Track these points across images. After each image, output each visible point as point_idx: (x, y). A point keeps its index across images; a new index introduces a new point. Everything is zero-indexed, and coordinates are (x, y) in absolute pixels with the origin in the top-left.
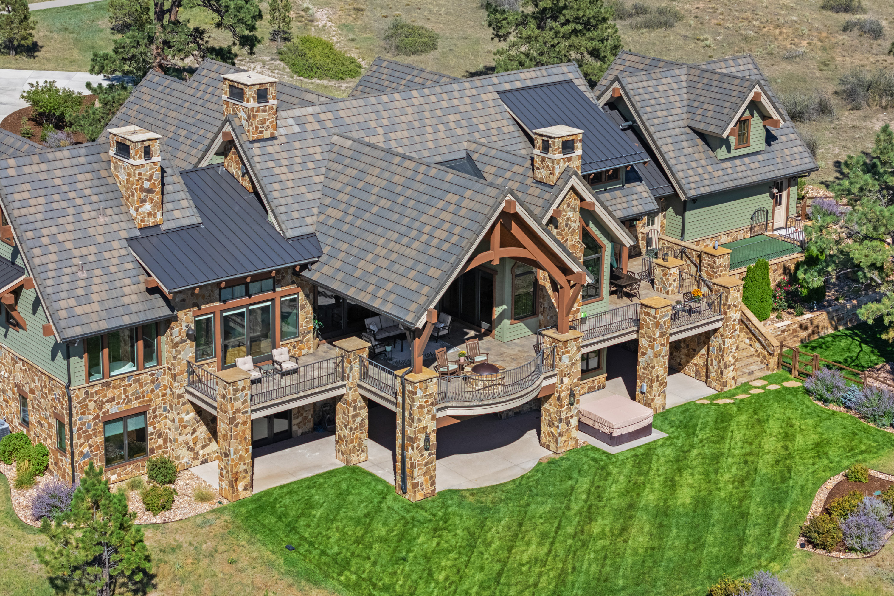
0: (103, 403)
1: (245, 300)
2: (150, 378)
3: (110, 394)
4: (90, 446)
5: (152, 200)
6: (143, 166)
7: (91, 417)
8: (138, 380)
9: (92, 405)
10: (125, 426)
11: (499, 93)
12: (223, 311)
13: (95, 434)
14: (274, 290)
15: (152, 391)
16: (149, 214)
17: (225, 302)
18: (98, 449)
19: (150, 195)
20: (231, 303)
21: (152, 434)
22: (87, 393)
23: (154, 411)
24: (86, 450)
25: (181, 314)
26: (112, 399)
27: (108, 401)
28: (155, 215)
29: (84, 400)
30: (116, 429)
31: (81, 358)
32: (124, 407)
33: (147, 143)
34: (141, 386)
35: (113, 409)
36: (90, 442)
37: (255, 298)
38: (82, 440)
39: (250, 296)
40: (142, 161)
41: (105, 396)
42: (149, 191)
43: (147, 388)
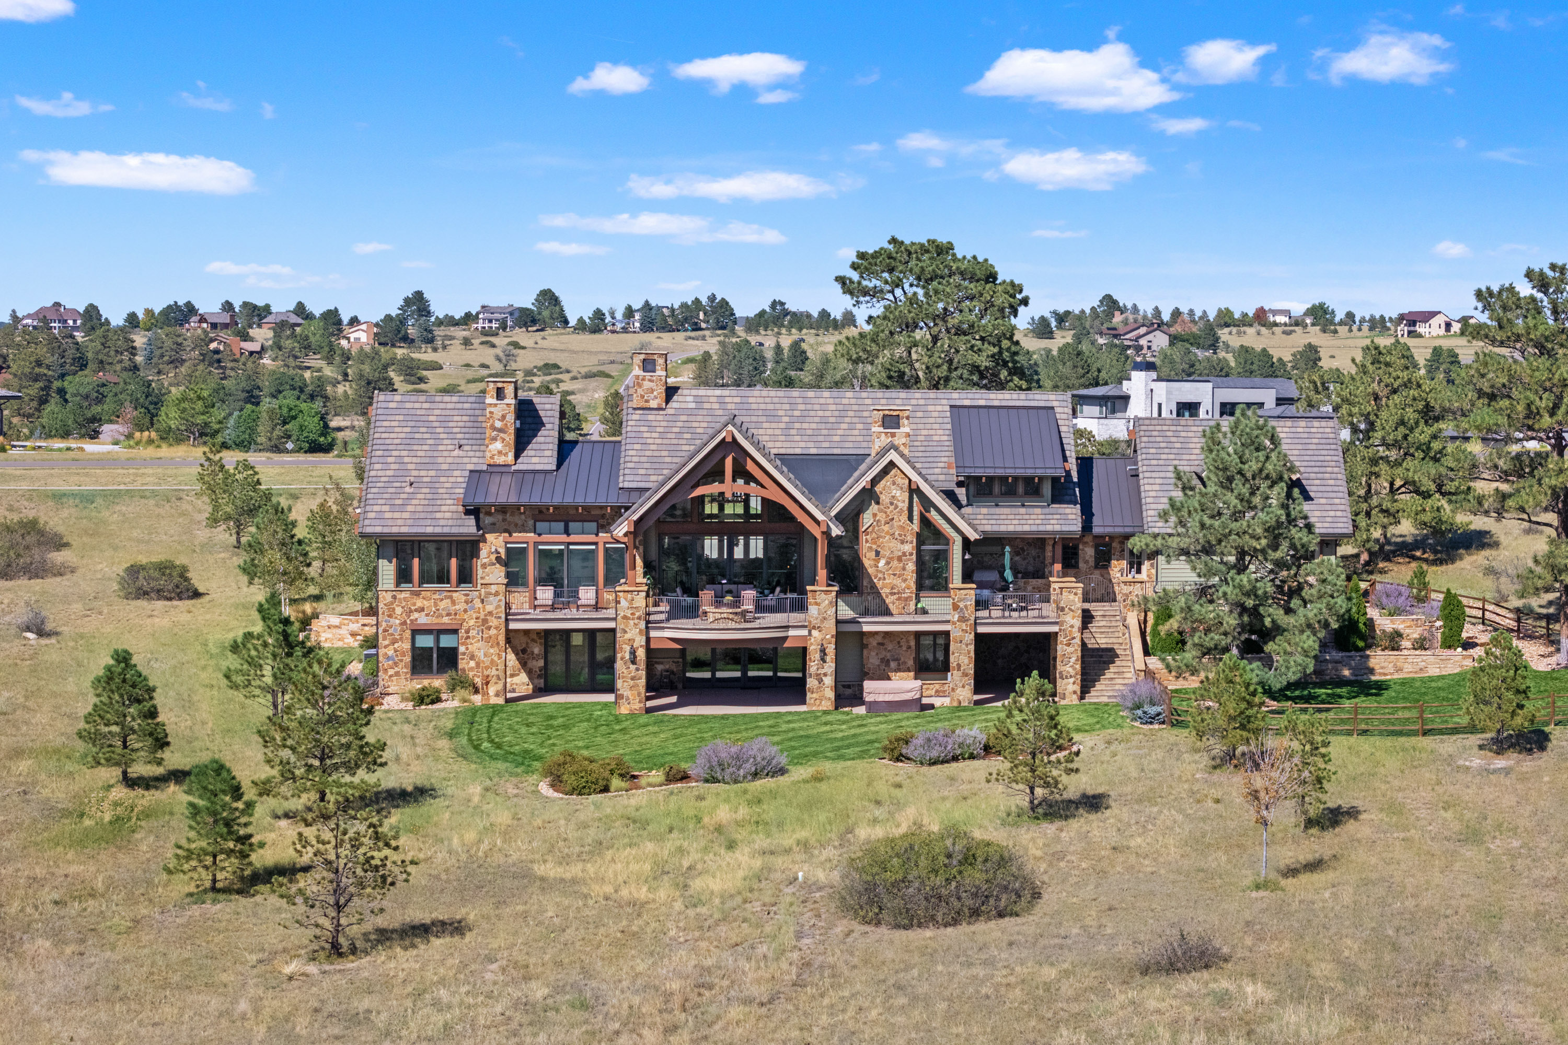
0: (411, 611)
1: (563, 538)
2: (464, 598)
3: (419, 603)
4: (396, 651)
5: (503, 440)
6: (496, 405)
7: (398, 622)
8: (451, 597)
9: (399, 610)
10: (437, 641)
11: (951, 406)
12: (536, 544)
13: (401, 639)
14: (597, 535)
15: (465, 611)
16: (500, 452)
17: (540, 535)
18: (403, 654)
19: (502, 435)
20: (546, 537)
21: (464, 654)
22: (394, 597)
23: (467, 632)
24: (391, 653)
25: (489, 537)
26: (422, 610)
27: (416, 610)
28: (506, 455)
29: (392, 603)
30: (425, 641)
31: (390, 562)
32: (435, 620)
33: (500, 385)
34: (454, 603)
35: (422, 620)
36: (396, 645)
37: (574, 538)
38: (387, 642)
39: (568, 535)
40: (494, 401)
41: (414, 604)
42: (500, 430)
43: (461, 606)
